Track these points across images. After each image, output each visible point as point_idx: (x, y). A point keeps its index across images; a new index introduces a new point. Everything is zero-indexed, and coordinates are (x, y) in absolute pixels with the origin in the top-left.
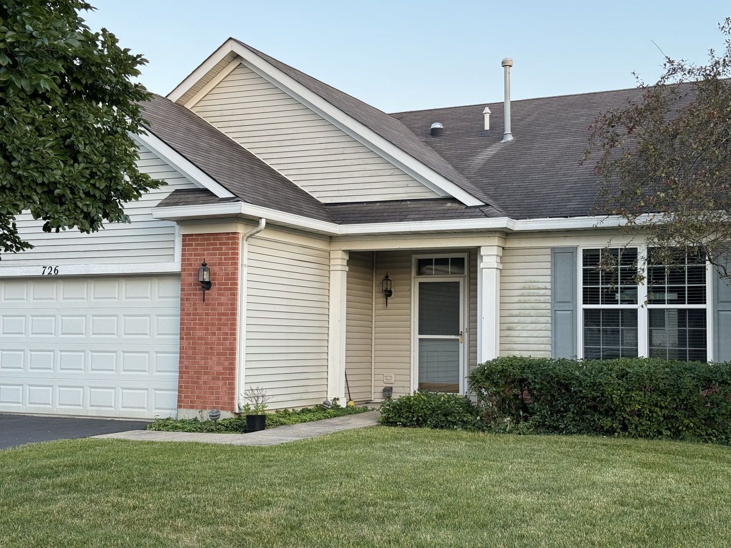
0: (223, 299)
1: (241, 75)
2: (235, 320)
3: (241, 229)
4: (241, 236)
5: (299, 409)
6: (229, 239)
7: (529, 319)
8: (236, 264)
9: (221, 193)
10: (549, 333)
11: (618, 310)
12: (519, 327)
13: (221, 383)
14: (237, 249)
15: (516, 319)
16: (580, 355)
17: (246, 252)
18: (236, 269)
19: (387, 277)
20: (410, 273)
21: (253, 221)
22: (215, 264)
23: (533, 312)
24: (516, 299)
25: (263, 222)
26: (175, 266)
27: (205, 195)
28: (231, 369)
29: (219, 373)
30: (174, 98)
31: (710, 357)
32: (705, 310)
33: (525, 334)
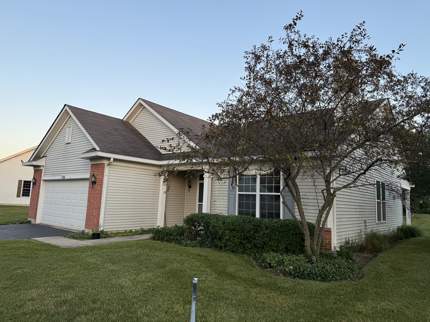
0: (98, 188)
2: (101, 196)
3: (106, 162)
4: (106, 165)
5: (128, 231)
6: (101, 166)
7: (221, 198)
8: (103, 175)
9: (98, 149)
10: (227, 203)
11: (244, 194)
12: (218, 200)
13: (95, 219)
14: (104, 169)
15: (217, 198)
16: (237, 214)
17: (107, 169)
18: (103, 177)
19: (189, 181)
20: (197, 180)
21: (109, 159)
22: (97, 175)
23: (222, 195)
24: (217, 190)
25: (112, 160)
26: (88, 176)
27: (94, 150)
28: (99, 214)
29: (95, 216)
30: (125, 120)
33: (219, 203)
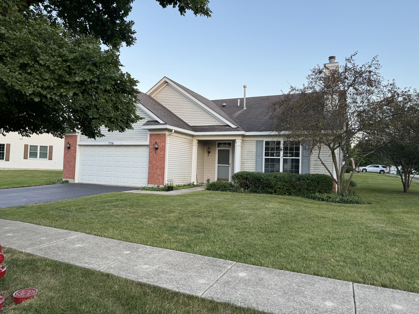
0: (161, 153)
1: (167, 88)
2: (165, 159)
3: (167, 133)
4: (167, 135)
5: (183, 185)
6: (163, 135)
7: (249, 161)
8: (165, 143)
9: (161, 122)
10: (255, 165)
11: (274, 158)
12: (246, 163)
13: (160, 177)
14: (166, 138)
15: (245, 161)
16: (263, 171)
17: (168, 139)
18: (165, 144)
19: (209, 148)
20: (216, 147)
21: (170, 130)
22: (159, 143)
23: (250, 159)
24: (246, 155)
25: (173, 131)
26: (147, 143)
27: (157, 122)
28: (163, 173)
29: (160, 174)
30: (148, 94)
31: (300, 173)
32: (299, 159)
33: (248, 165)
